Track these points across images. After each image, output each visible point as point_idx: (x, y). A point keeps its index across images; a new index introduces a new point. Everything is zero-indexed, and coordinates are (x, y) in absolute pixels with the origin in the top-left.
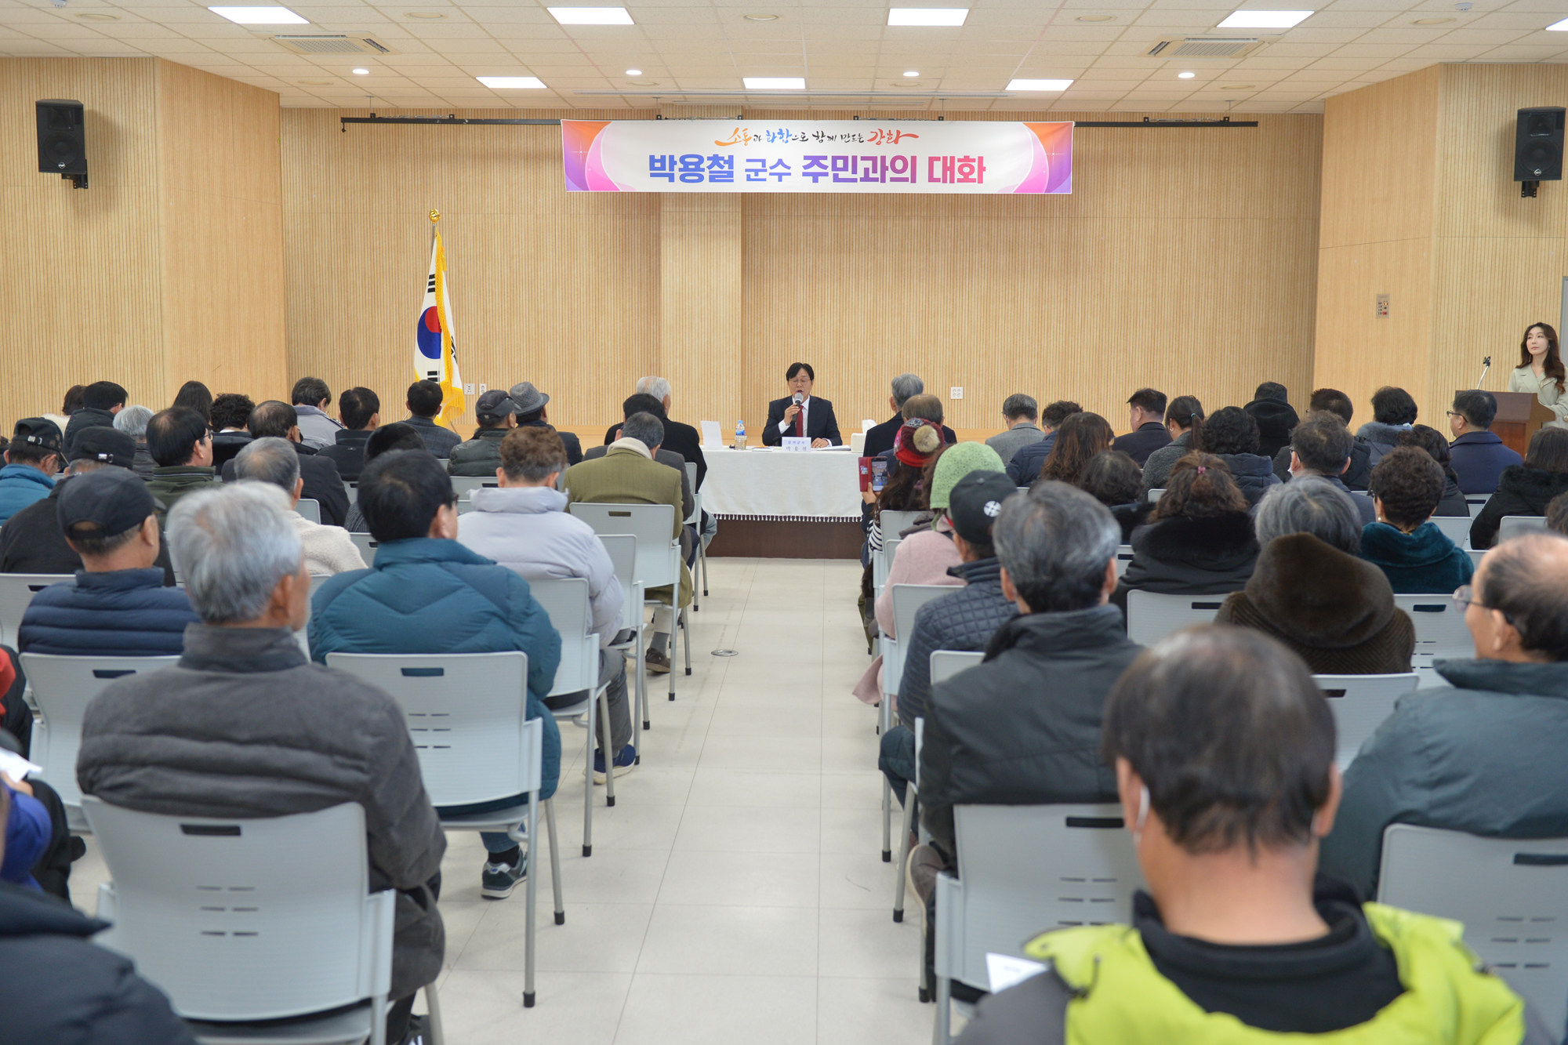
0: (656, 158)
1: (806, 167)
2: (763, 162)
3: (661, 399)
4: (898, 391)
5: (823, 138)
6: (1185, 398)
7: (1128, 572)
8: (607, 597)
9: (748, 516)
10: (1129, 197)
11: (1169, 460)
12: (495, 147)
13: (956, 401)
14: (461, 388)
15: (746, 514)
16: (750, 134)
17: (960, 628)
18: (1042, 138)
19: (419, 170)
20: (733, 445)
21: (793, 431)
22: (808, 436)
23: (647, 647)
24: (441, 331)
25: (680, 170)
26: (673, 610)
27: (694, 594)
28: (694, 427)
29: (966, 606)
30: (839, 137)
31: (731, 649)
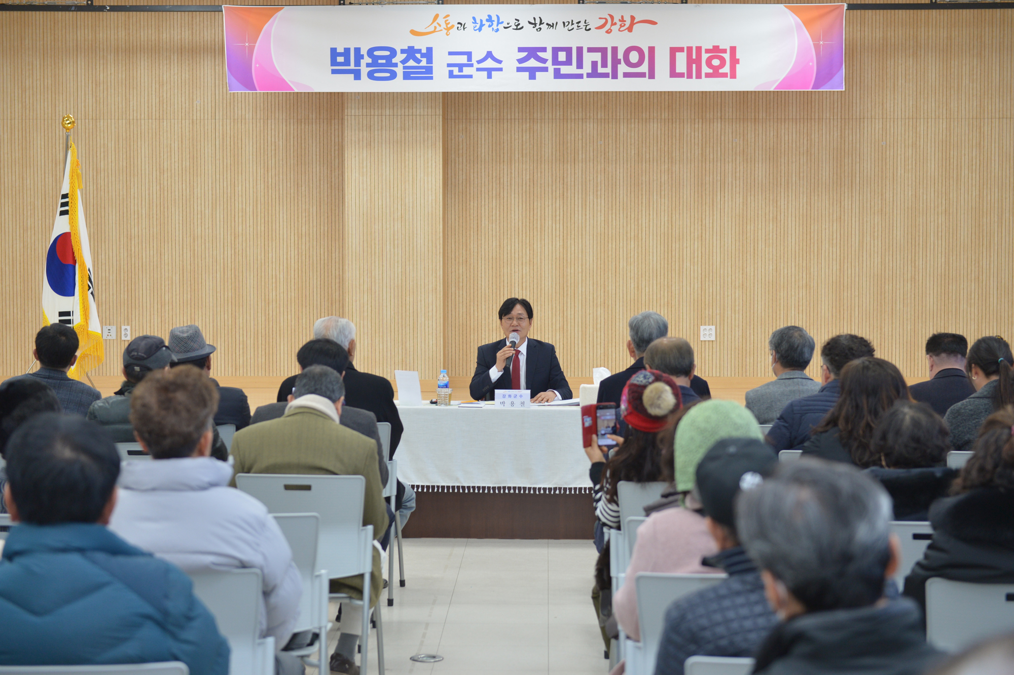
0: (338, 51)
1: (520, 61)
2: (469, 55)
3: (346, 345)
4: (637, 333)
5: (541, 26)
6: (991, 339)
7: (926, 556)
8: (285, 590)
9: (453, 487)
10: (915, 93)
11: (972, 415)
12: (142, 39)
13: (707, 343)
14: (100, 331)
15: (451, 485)
16: (453, 21)
17: (721, 630)
18: (807, 23)
19: (49, 67)
20: (434, 400)
21: (508, 381)
22: (527, 389)
23: (332, 651)
24: (75, 262)
25: (368, 65)
26: (362, 607)
27: (386, 584)
28: (385, 377)
29: (727, 603)
30: (560, 25)
31: (433, 653)
